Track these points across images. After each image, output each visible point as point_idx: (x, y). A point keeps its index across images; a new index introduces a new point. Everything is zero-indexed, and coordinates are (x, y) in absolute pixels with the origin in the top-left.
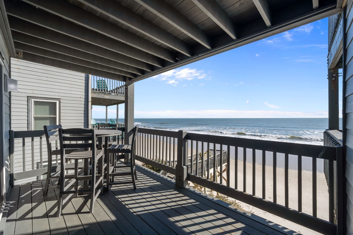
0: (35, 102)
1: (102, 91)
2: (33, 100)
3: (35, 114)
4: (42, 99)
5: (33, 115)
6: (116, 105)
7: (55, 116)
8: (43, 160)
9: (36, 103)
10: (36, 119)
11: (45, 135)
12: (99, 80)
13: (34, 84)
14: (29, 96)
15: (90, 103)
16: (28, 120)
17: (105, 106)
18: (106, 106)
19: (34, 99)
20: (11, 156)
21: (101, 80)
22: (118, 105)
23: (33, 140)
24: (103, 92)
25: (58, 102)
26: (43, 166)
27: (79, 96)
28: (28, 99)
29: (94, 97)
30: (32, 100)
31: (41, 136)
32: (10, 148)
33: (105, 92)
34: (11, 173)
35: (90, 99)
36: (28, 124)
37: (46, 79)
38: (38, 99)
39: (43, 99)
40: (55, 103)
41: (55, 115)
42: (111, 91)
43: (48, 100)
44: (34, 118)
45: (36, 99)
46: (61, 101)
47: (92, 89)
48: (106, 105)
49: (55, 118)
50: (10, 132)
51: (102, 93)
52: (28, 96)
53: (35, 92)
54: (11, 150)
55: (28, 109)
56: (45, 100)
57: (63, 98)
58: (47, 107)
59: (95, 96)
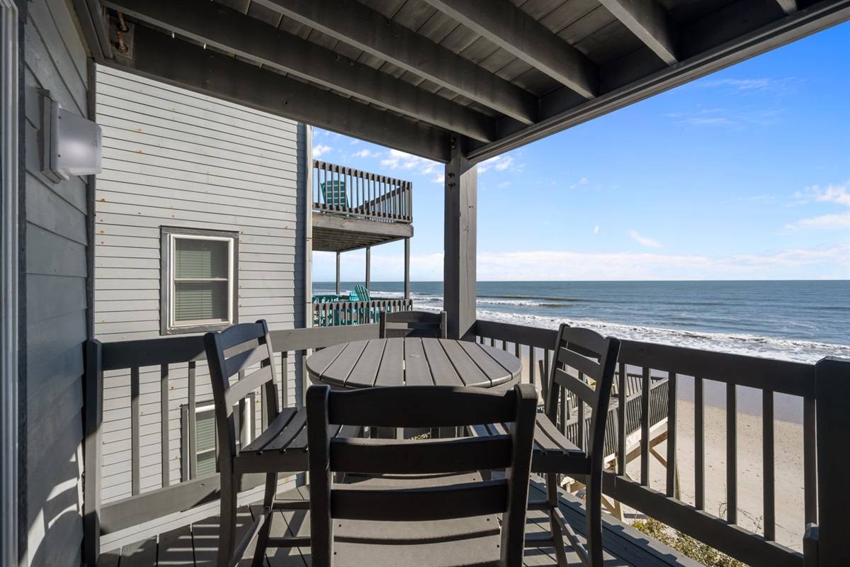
0: (178, 240)
1: (338, 209)
2: (172, 235)
3: (178, 274)
4: (194, 234)
5: (172, 276)
6: (365, 249)
7: (225, 279)
8: (197, 399)
9: (181, 244)
10: (180, 286)
11: (204, 354)
12: (331, 183)
13: (177, 194)
14: (163, 224)
15: (309, 244)
16: (160, 290)
17: (335, 253)
18: (336, 251)
19: (176, 233)
20: (88, 443)
21: (337, 182)
22: (368, 249)
23: (165, 374)
24: (341, 212)
25: (232, 240)
26: (197, 414)
27: (283, 224)
28: (161, 233)
29: (319, 225)
30: (170, 236)
31: (192, 361)
32: (84, 410)
33: (344, 213)
34: (86, 512)
35: (309, 233)
36: (160, 300)
37: (203, 178)
38: (184, 234)
39: (198, 235)
40: (226, 244)
41: (226, 275)
42: (359, 210)
43: (209, 236)
44: (175, 284)
45: (181, 233)
46: (241, 238)
47: (315, 206)
48: (338, 249)
49: (226, 283)
50: (89, 346)
51: (337, 214)
52: (161, 226)
53: (178, 214)
54: (89, 420)
55: (160, 260)
56: (201, 235)
57: (246, 230)
58: (207, 256)
59: (324, 223)
